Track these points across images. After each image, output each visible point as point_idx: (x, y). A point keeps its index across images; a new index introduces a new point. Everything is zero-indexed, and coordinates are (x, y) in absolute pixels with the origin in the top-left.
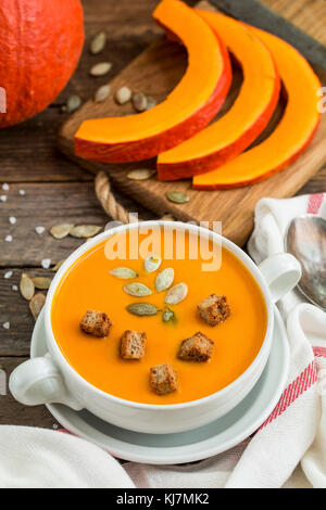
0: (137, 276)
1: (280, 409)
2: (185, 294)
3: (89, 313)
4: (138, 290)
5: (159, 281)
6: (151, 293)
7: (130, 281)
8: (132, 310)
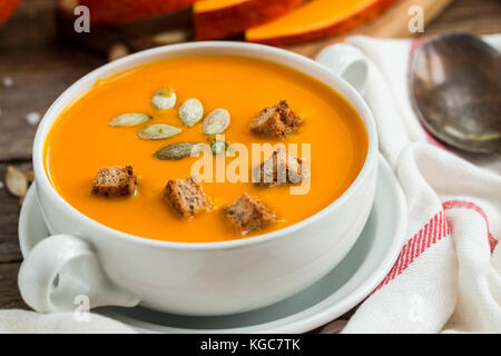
0: (151, 118)
1: (398, 267)
2: (229, 120)
3: (103, 173)
4: (161, 131)
5: (184, 114)
6: (180, 131)
7: (144, 125)
8: (163, 155)
